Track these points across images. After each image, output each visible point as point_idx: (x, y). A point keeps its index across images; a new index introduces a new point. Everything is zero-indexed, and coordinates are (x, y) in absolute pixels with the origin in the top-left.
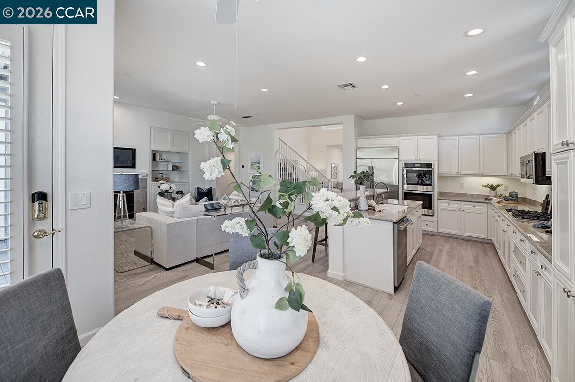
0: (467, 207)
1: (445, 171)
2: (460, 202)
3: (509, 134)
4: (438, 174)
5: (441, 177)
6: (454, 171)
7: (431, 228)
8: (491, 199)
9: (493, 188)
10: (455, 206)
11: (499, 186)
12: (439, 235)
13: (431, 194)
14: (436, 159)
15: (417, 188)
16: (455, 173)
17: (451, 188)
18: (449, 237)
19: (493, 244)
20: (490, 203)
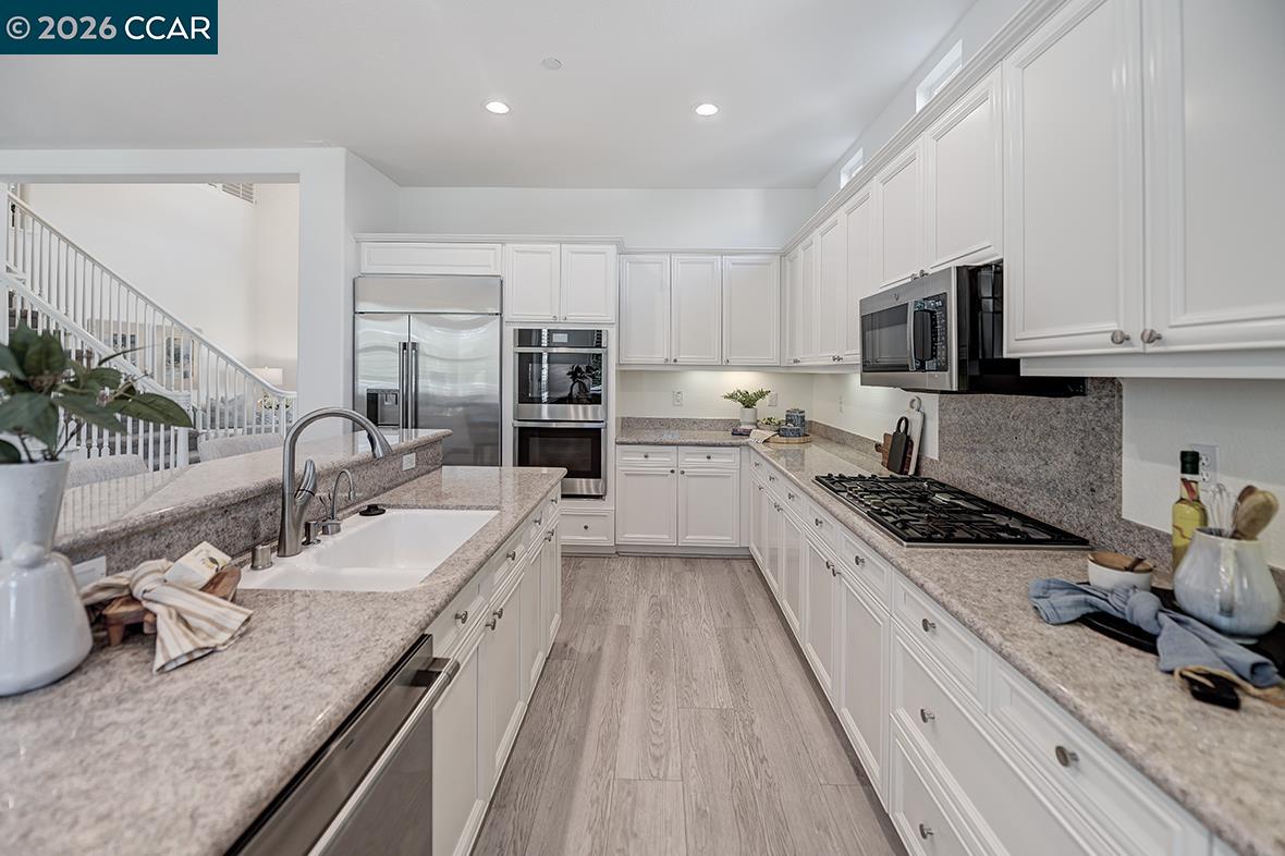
0: (692, 460)
1: (637, 357)
2: (675, 448)
3: (784, 254)
4: (619, 364)
5: (627, 374)
6: (658, 357)
7: (599, 538)
8: (747, 433)
9: (748, 401)
10: (661, 459)
11: (762, 394)
12: (620, 553)
13: (598, 431)
14: (612, 317)
15: (567, 412)
16: (662, 361)
17: (652, 405)
18: (647, 556)
19: (752, 559)
20: (747, 445)
